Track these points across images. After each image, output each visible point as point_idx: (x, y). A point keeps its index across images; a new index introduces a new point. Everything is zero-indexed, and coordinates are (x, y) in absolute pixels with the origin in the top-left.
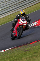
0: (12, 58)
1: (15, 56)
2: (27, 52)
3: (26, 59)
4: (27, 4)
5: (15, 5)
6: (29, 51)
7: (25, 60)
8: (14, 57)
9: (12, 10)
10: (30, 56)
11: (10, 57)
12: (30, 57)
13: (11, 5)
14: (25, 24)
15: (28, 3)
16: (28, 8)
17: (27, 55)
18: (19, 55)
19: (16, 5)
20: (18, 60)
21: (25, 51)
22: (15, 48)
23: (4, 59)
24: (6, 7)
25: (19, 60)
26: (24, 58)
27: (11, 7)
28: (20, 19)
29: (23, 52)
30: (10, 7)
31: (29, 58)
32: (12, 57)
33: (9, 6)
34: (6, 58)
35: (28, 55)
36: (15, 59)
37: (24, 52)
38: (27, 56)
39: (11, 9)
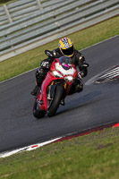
0: (59, 169)
1: (70, 163)
2: (103, 149)
3: (102, 171)
4: (104, 9)
5: (68, 11)
6: (109, 147)
7: (99, 173)
8: (64, 165)
9: (59, 28)
10: (114, 162)
11: (52, 166)
12: (111, 166)
13: (56, 12)
14: (70, 78)
15: (108, 8)
16: (108, 23)
17: (105, 159)
18: (82, 158)
19: (71, 13)
20: (77, 175)
21: (99, 148)
22: (67, 138)
23: (36, 170)
24: (43, 17)
25: (79, 174)
26: (94, 168)
27: (57, 18)
28: (56, 62)
29: (91, 150)
30: (54, 17)
31: (109, 169)
32: (59, 165)
33: (51, 15)
34: (42, 168)
35: (108, 160)
36: (69, 170)
37: (96, 150)
38: (104, 162)
39: (57, 24)
